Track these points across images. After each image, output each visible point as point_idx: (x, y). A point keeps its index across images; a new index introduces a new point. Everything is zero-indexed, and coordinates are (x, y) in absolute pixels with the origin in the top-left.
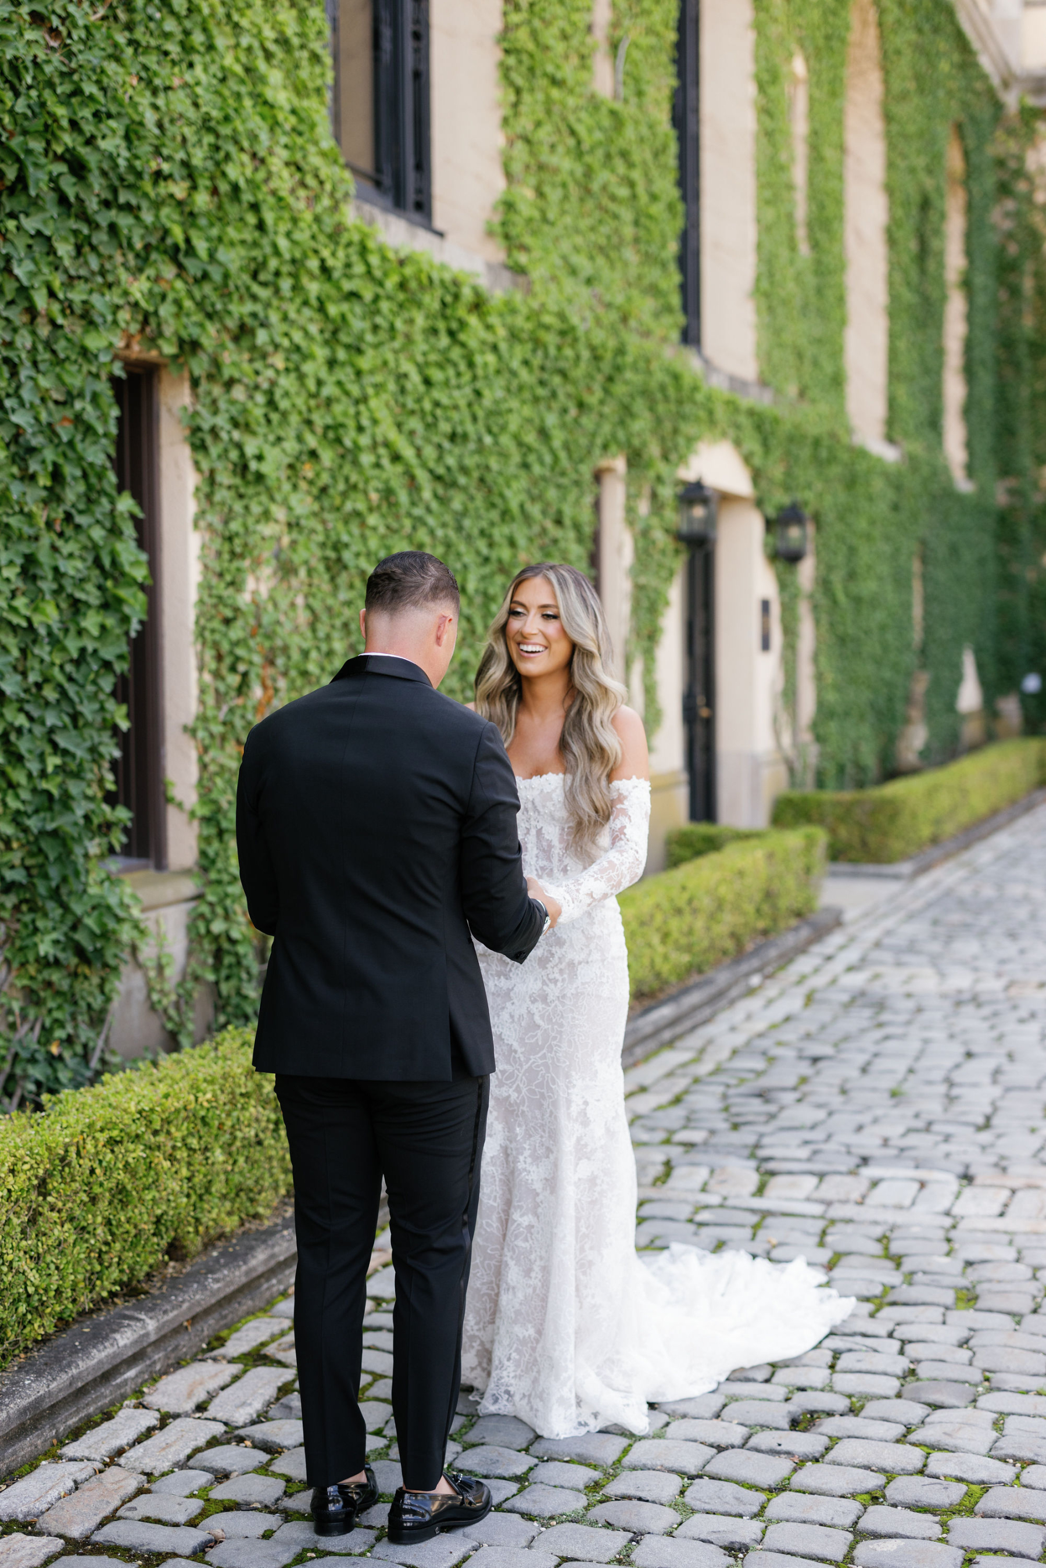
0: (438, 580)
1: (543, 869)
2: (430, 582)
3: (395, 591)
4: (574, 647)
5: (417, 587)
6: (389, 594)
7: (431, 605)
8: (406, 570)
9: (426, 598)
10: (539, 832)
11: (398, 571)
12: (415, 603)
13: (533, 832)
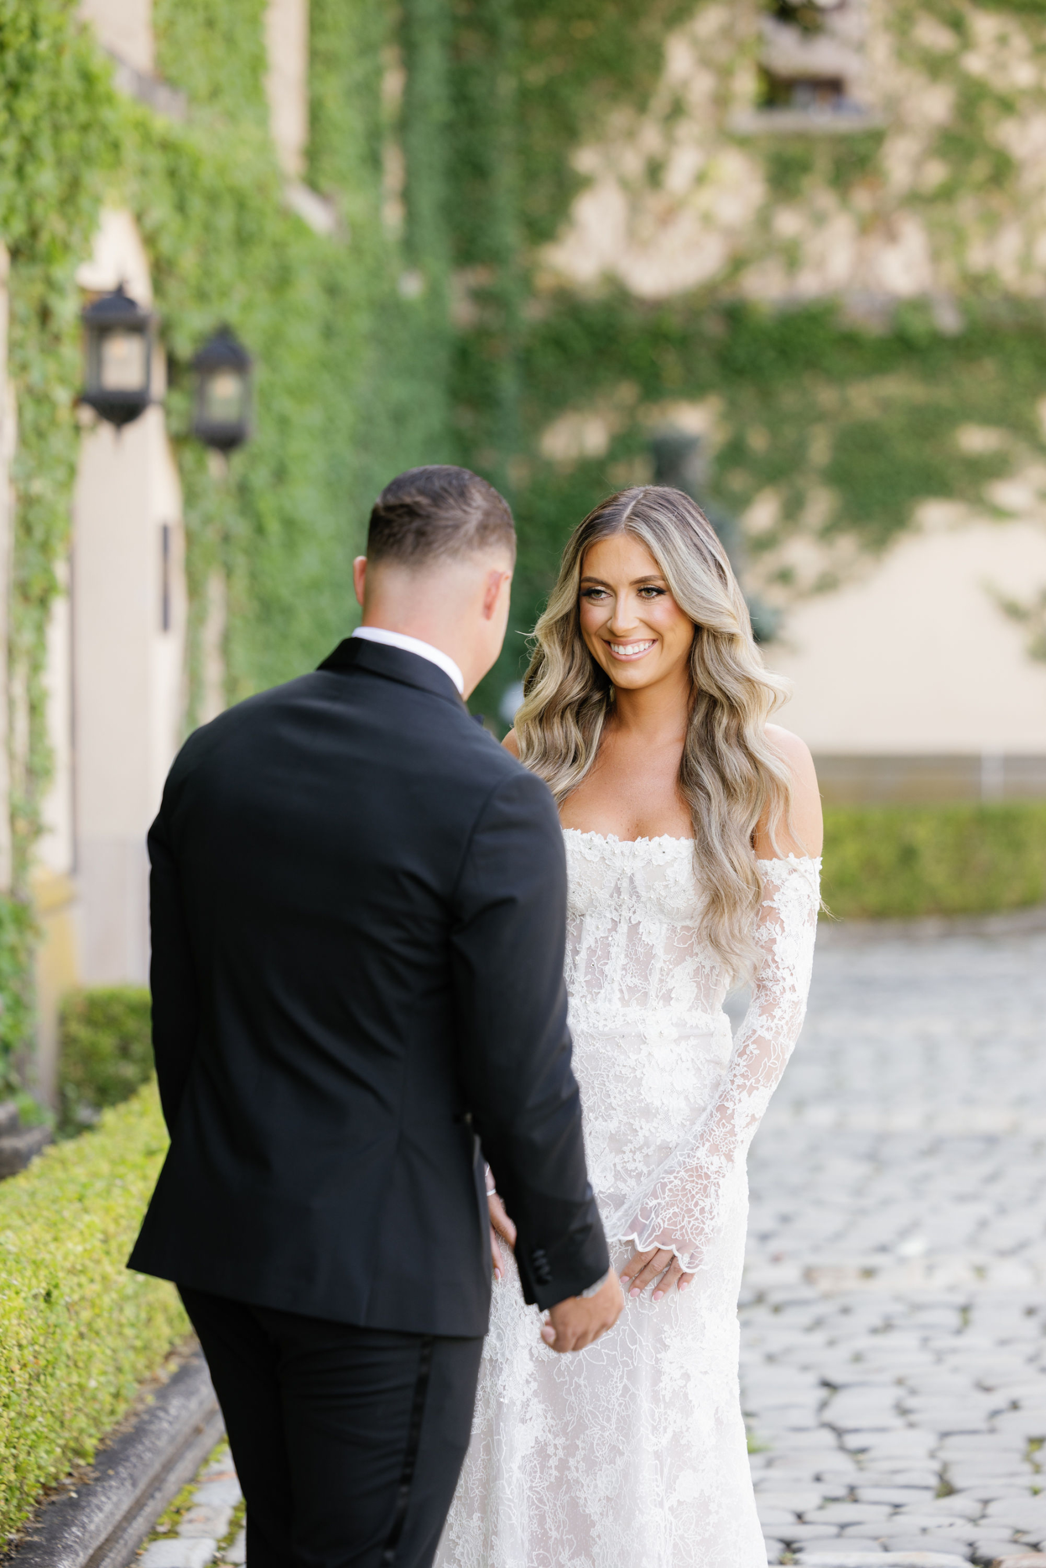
0: (487, 514)
1: (632, 990)
2: (475, 518)
3: (421, 533)
4: (697, 629)
5: (457, 527)
6: (410, 539)
7: (478, 555)
8: (437, 499)
9: (470, 543)
10: (634, 928)
11: (423, 500)
12: (454, 552)
13: (623, 928)
